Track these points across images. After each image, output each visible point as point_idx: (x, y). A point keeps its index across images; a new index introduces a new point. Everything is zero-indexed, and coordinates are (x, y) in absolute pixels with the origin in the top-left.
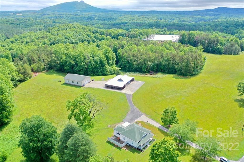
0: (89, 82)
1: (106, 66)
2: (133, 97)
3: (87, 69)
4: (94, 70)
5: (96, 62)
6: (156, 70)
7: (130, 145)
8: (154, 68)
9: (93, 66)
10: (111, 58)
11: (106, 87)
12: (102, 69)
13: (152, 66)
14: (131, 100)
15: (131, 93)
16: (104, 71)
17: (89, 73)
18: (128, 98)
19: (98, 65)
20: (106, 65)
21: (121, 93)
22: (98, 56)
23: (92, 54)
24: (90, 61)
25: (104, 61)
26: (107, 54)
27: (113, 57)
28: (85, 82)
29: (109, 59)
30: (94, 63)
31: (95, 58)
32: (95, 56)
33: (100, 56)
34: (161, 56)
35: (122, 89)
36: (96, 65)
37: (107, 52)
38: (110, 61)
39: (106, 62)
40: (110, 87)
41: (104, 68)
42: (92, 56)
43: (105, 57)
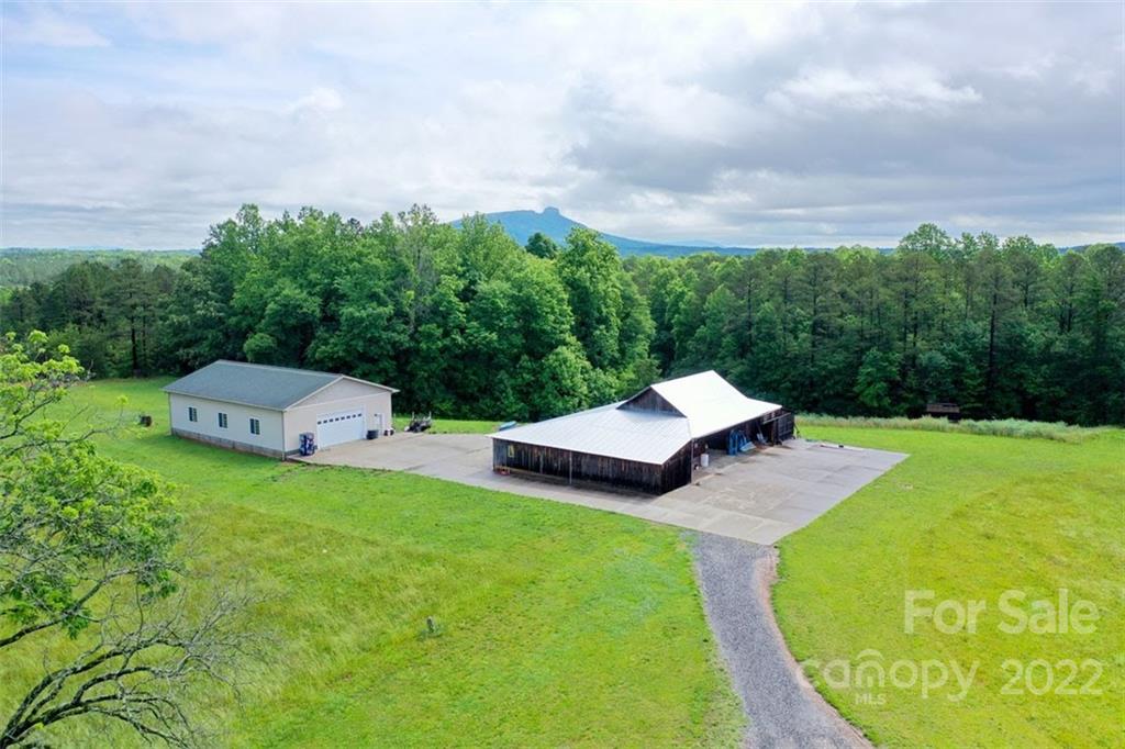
0: (371, 435)
1: (559, 349)
2: (781, 571)
3: (407, 362)
4: (465, 377)
5: (488, 316)
6: (980, 398)
8: (958, 383)
10: (610, 311)
11: (497, 471)
12: (534, 372)
13: (940, 359)
14: (765, 607)
15: (768, 533)
16: (542, 387)
17: (419, 396)
18: (714, 579)
19: (494, 336)
20: (565, 343)
21: (642, 523)
22: (508, 279)
23: (465, 260)
24: (437, 304)
25: (553, 313)
26: (582, 273)
27: (628, 315)
28: (319, 423)
29: (597, 315)
30: (469, 321)
31: (482, 287)
32: (483, 276)
33: (517, 275)
34: (1016, 283)
35: (656, 487)
36: (485, 338)
37: (585, 258)
38: (602, 327)
39: (570, 320)
40: (536, 469)
41: (542, 364)
42: (461, 276)
43: (559, 287)
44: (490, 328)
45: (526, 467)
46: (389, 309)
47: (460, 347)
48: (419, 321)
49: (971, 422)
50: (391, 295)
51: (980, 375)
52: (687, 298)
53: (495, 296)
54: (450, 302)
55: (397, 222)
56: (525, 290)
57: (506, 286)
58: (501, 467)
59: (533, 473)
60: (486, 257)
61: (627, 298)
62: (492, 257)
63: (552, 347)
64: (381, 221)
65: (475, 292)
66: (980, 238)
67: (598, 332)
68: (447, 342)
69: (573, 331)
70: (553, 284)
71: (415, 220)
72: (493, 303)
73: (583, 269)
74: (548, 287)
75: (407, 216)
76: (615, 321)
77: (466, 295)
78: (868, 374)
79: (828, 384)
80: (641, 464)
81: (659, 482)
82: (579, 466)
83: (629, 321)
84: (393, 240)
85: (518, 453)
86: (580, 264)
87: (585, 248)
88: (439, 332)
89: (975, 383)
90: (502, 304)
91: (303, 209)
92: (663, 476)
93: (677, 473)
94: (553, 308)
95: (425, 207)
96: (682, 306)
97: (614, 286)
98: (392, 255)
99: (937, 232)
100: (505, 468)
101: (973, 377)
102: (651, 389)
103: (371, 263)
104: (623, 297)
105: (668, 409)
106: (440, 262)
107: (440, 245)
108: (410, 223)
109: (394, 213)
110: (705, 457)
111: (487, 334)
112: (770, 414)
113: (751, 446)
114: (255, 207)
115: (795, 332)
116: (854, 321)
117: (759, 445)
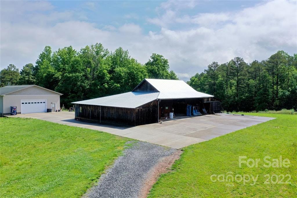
0: (49, 111)
11: (76, 119)
23: (113, 62)
24: (99, 73)
26: (155, 68)
28: (23, 103)
30: (111, 80)
31: (117, 70)
32: (119, 67)
40: (89, 117)
42: (110, 66)
44: (118, 83)
45: (85, 117)
46: (80, 74)
47: (106, 88)
53: (120, 72)
54: (103, 73)
56: (132, 70)
57: (125, 69)
58: (77, 117)
59: (87, 119)
65: (114, 71)
68: (102, 87)
72: (120, 75)
75: (94, 47)
77: (110, 72)
81: (135, 119)
85: (83, 110)
86: (154, 64)
92: (137, 115)
93: (148, 115)
95: (100, 44)
97: (169, 73)
100: (79, 117)
104: (171, 78)
109: (90, 46)
110: (172, 114)
111: (116, 84)
112: (208, 98)
113: (199, 113)
114: (49, 47)
115: (231, 87)
116: (252, 82)
117: (203, 114)
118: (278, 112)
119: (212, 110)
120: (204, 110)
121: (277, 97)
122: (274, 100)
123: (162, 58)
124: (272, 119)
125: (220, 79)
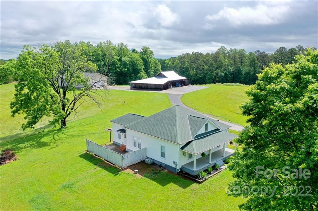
1: (141, 73)
2: (183, 96)
4: (120, 79)
5: (125, 65)
7: (154, 164)
9: (119, 70)
10: (152, 65)
11: (131, 89)
13: (223, 74)
14: (180, 100)
15: (181, 93)
18: (172, 97)
19: (126, 69)
22: (129, 57)
23: (119, 53)
24: (113, 62)
25: (139, 65)
26: (146, 57)
27: (156, 67)
29: (149, 66)
30: (120, 66)
31: (123, 59)
32: (123, 57)
33: (131, 56)
34: (239, 58)
35: (162, 89)
36: (124, 70)
37: (146, 53)
38: (150, 69)
39: (143, 67)
40: (139, 88)
41: (137, 76)
42: (118, 56)
43: (141, 59)
44: (125, 68)
45: (137, 88)
46: (103, 63)
47: (119, 72)
48: (109, 66)
49: (226, 83)
50: (103, 60)
51: (231, 78)
52: (169, 64)
53: (126, 61)
54: (116, 62)
55: (103, 44)
56: (133, 59)
57: (129, 59)
60: (124, 52)
61: (156, 63)
62: (125, 52)
63: (139, 73)
64: (99, 44)
65: (121, 60)
66: (234, 49)
67: (149, 70)
68: (116, 70)
69: (144, 69)
70: (139, 58)
71: (107, 43)
72: (126, 62)
73: (146, 56)
74: (138, 59)
75: (105, 43)
76: (153, 68)
77: (120, 60)
78: (208, 77)
79: (200, 80)
80: (159, 84)
81: (163, 88)
82: (147, 86)
83: (156, 69)
84: (102, 48)
85: (135, 85)
86: (145, 55)
87: (146, 51)
88: (114, 68)
89: (230, 79)
90: (128, 62)
91: (80, 41)
92: (163, 87)
93: (166, 87)
94: (139, 64)
95: (110, 41)
96: (168, 66)
97: (153, 60)
98: (102, 51)
99: (224, 48)
100: (133, 88)
101: (230, 78)
102: (161, 73)
103: (98, 53)
104: (155, 63)
105: (164, 77)
106: (113, 53)
107: (113, 49)
108: (106, 44)
109: (102, 42)
110: (172, 86)
111: (125, 69)
112: (184, 79)
113: (181, 86)
114: (69, 41)
115: (193, 70)
116: (205, 67)
117: (182, 86)
118: (215, 84)
119: (186, 84)
120: (183, 84)
121: (218, 76)
122: (216, 78)
123: (149, 49)
124: (207, 87)
125: (187, 64)
